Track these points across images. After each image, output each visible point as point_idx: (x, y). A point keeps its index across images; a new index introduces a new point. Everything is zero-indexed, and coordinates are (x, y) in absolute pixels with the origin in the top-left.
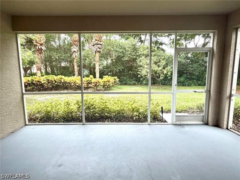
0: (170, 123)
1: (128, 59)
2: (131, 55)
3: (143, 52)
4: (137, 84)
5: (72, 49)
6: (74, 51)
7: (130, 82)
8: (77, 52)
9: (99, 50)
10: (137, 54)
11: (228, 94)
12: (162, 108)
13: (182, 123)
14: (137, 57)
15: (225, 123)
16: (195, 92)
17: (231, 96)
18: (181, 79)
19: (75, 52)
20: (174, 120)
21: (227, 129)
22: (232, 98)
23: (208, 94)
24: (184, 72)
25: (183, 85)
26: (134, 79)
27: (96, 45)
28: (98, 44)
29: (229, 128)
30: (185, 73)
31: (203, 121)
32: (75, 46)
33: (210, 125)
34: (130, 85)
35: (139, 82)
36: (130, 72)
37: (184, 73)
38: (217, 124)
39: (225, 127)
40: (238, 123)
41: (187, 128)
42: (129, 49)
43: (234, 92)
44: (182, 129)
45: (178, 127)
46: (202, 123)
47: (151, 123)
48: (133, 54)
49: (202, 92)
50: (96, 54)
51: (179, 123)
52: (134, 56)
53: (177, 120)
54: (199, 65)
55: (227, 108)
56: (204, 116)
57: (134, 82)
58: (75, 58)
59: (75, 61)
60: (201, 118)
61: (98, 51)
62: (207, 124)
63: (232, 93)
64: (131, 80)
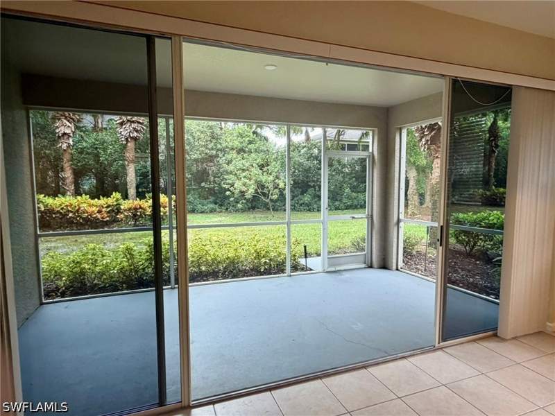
0: (321, 271)
1: (200, 157)
2: (207, 148)
3: (231, 144)
4: (218, 210)
5: (58, 127)
6: (64, 134)
7: (203, 205)
8: (71, 135)
9: (135, 134)
10: (219, 146)
11: (395, 219)
12: (305, 247)
13: (338, 268)
14: (219, 153)
15: (394, 261)
16: (353, 218)
17: (399, 221)
18: (306, 199)
19: (66, 137)
20: (326, 266)
21: (397, 269)
22: (401, 224)
23: (370, 221)
24: (310, 183)
25: (309, 210)
26: (211, 200)
27: (129, 124)
28: (133, 122)
29: (399, 268)
30: (312, 187)
31: (365, 263)
32: (65, 121)
33: (376, 267)
34: (202, 212)
35: (221, 205)
36: (203, 184)
37: (310, 187)
38: (384, 266)
39: (394, 267)
40: (408, 262)
41: (347, 275)
42: (202, 136)
43: (402, 217)
44: (340, 277)
45: (333, 275)
46: (364, 266)
47: (292, 274)
48: (210, 146)
49: (362, 218)
50: (129, 144)
51: (333, 269)
52: (212, 149)
53: (330, 265)
54: (334, 170)
55: (395, 240)
56: (365, 255)
57: (212, 206)
58: (65, 150)
59: (66, 157)
60: (362, 259)
61: (132, 138)
62: (371, 267)
63: (400, 217)
64: (205, 202)
